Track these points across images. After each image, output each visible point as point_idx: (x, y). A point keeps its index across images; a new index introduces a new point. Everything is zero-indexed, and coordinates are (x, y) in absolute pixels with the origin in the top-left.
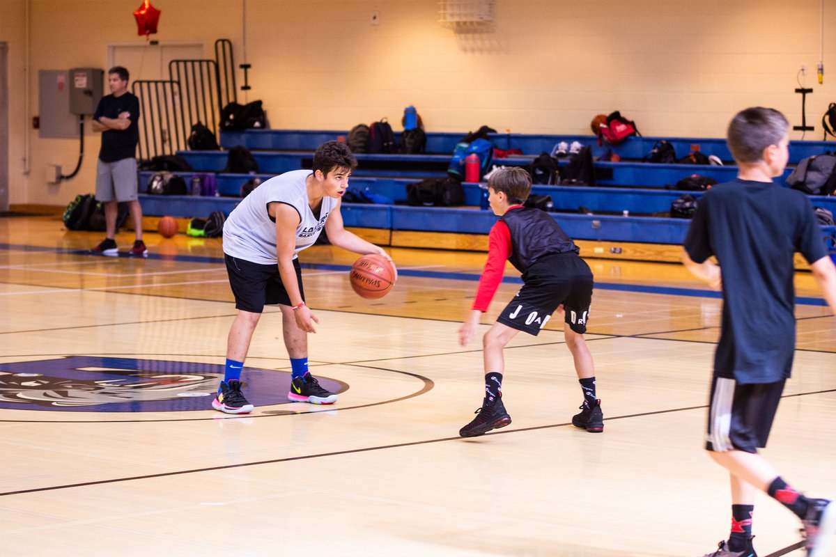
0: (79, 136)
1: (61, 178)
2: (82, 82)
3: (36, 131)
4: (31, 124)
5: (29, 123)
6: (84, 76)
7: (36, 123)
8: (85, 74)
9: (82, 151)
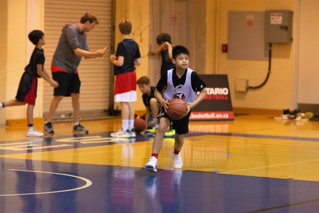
0: (268, 58)
1: (249, 88)
2: (277, 20)
3: (225, 55)
4: (221, 50)
5: (219, 49)
6: (280, 15)
7: (225, 49)
8: (281, 14)
9: (269, 69)
